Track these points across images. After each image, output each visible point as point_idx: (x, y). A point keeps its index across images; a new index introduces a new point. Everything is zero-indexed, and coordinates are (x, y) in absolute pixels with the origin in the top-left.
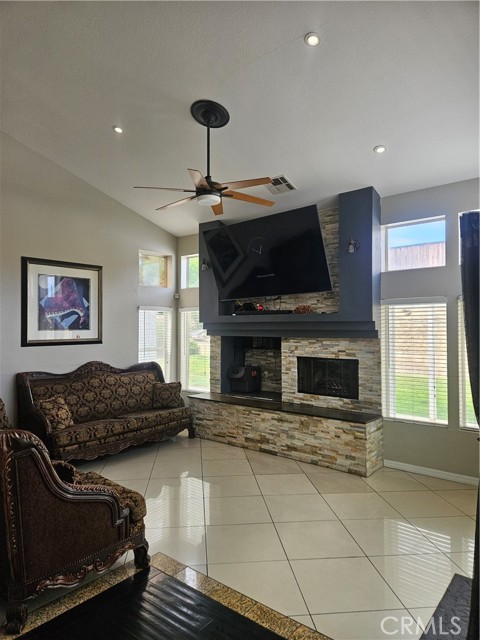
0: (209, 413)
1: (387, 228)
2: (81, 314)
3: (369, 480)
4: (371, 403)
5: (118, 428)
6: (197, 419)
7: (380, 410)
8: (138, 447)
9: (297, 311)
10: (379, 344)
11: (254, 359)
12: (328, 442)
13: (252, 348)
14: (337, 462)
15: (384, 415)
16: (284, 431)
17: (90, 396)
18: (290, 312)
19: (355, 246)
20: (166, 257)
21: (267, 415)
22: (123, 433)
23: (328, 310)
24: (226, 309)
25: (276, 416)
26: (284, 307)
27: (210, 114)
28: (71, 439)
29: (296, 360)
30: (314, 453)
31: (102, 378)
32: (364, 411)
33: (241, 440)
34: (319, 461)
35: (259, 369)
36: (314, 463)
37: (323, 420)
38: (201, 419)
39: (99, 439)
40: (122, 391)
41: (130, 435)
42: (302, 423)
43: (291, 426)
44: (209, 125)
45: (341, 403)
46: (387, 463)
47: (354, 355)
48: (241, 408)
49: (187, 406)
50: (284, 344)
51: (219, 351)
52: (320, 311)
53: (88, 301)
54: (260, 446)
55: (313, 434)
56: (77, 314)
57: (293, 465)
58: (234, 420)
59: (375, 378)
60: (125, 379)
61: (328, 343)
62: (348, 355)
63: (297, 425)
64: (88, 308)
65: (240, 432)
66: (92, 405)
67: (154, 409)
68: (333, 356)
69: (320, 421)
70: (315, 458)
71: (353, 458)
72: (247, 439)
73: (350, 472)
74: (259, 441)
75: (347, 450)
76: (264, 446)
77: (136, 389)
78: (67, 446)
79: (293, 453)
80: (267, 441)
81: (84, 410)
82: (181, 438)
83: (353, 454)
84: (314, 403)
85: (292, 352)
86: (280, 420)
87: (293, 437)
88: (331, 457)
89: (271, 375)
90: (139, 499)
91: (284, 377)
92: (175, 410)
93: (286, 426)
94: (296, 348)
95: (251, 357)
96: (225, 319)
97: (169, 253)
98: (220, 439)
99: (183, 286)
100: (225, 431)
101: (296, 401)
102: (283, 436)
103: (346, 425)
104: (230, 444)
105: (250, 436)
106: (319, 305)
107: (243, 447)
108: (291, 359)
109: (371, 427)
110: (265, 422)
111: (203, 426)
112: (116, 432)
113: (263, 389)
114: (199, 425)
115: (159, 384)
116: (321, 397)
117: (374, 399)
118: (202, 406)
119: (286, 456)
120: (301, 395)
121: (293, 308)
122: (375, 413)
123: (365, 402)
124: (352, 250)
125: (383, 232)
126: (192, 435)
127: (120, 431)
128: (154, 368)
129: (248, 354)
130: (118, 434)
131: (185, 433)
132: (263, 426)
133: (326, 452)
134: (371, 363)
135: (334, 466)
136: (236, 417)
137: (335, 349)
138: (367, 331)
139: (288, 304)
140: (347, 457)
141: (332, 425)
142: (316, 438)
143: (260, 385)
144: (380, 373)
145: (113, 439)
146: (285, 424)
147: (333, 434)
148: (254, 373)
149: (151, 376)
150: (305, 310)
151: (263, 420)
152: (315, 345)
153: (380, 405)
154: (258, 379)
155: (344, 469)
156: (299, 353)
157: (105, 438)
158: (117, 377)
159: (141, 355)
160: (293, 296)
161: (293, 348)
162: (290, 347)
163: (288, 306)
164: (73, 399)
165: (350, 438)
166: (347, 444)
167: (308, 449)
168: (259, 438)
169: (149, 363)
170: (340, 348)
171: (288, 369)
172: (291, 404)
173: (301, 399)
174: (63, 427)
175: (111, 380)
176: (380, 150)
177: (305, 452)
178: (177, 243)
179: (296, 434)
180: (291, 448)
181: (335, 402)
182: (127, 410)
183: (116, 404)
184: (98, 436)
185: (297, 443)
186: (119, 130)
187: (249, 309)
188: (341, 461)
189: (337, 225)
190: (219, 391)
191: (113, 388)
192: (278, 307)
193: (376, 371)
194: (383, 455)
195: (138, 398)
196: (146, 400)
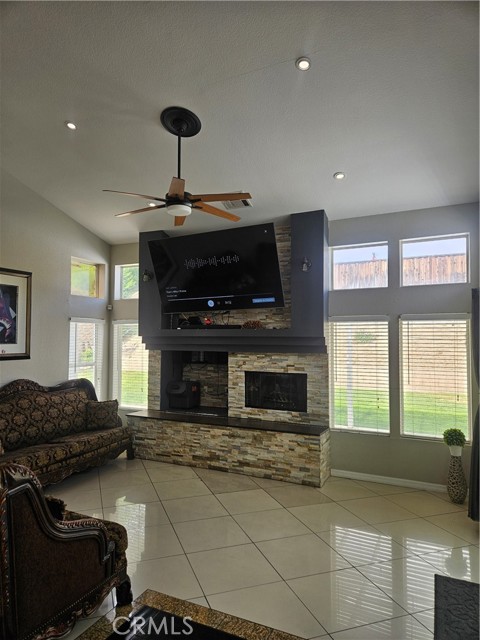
0: (152, 431)
1: (333, 249)
3: (322, 490)
4: (319, 416)
5: (60, 454)
6: (137, 438)
7: (328, 422)
8: (81, 473)
9: (247, 325)
10: (327, 359)
11: (193, 374)
12: (281, 455)
13: (191, 362)
14: (292, 475)
15: (331, 426)
16: (235, 447)
17: (20, 419)
18: (239, 327)
19: (308, 264)
20: (98, 266)
21: (217, 431)
22: (65, 459)
23: (278, 326)
24: (167, 325)
25: (227, 432)
26: (233, 321)
27: (181, 122)
29: (243, 374)
30: (268, 467)
31: (32, 398)
32: (312, 423)
33: (188, 458)
34: (272, 475)
35: (198, 384)
36: (267, 477)
37: (277, 435)
38: (141, 439)
39: (41, 468)
40: (54, 412)
41: (73, 460)
42: (255, 438)
43: (244, 441)
44: (180, 134)
45: (289, 416)
46: (335, 472)
47: (303, 369)
48: (188, 425)
49: (125, 425)
50: (231, 359)
51: (158, 365)
52: (271, 327)
54: (209, 464)
55: (267, 449)
57: (247, 481)
58: (179, 437)
59: (323, 391)
60: (56, 399)
61: (277, 357)
62: (296, 369)
63: (250, 441)
65: (187, 450)
66: (22, 429)
67: (87, 430)
68: (282, 371)
69: (274, 435)
70: (269, 472)
71: (307, 470)
72: (194, 457)
73: (304, 483)
74: (208, 459)
75: (301, 463)
76: (213, 463)
77: (68, 409)
79: (246, 469)
80: (218, 458)
81: (14, 436)
82: (121, 461)
83: (307, 466)
84: (262, 417)
85: (239, 366)
86: (232, 436)
87: (245, 453)
88: (285, 470)
89: (211, 390)
91: (230, 392)
92: (115, 430)
93: (238, 442)
94: (244, 363)
95: (189, 371)
96: (170, 332)
97: (102, 261)
98: (162, 458)
99: (117, 296)
100: (170, 450)
101: (244, 416)
102: (235, 452)
103: (300, 438)
104: (176, 463)
105: (198, 453)
106: (268, 321)
107: (191, 466)
108: (239, 374)
109: (323, 438)
110: (215, 438)
111: (145, 446)
112: (58, 459)
113: (202, 405)
114: (139, 445)
115: (93, 403)
116: (269, 411)
117: (322, 411)
118: (142, 424)
119: (237, 472)
120: (249, 409)
121: (241, 323)
122: (323, 424)
123: (313, 415)
124: (305, 269)
125: (330, 252)
126: (131, 456)
127: (63, 456)
128: (84, 385)
129: (186, 369)
130: (61, 461)
131: (124, 455)
132: (212, 442)
133: (280, 466)
134: (319, 377)
135: (288, 479)
136: (182, 435)
137: (284, 364)
138: (316, 346)
139: (237, 319)
140: (302, 469)
141: (286, 439)
142: (270, 452)
143: (199, 401)
144: (327, 386)
145: (55, 466)
146: (237, 440)
147: (287, 447)
148: (194, 389)
149: (83, 394)
150: (256, 325)
151: (213, 437)
152: (264, 360)
153: (328, 416)
154: (198, 395)
155: (297, 481)
156: (246, 367)
157: (47, 466)
158: (48, 397)
159: (71, 370)
160: (240, 311)
161: (241, 363)
162: (237, 362)
163: (236, 321)
165: (305, 450)
166: (301, 456)
167: (261, 463)
168: (208, 455)
169: (78, 381)
170: (289, 363)
171: (236, 384)
172: (239, 419)
173: (249, 413)
175: (41, 400)
176: (340, 176)
177: (258, 467)
178: (111, 251)
179: (249, 449)
180: (242, 464)
181: (283, 416)
183: (49, 427)
184: (40, 464)
185: (249, 458)
186: (72, 126)
187: (195, 323)
188: (294, 473)
189: (289, 244)
190: (158, 408)
191: (45, 410)
192: (226, 322)
193: (325, 385)
194: (331, 466)
195: (71, 419)
196: (79, 420)
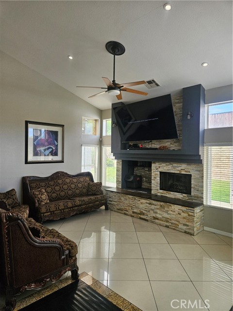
0: (115, 199)
1: (208, 106)
2: (54, 148)
3: (195, 238)
4: (198, 197)
5: (70, 205)
6: (109, 201)
7: (203, 201)
8: (80, 214)
9: (160, 148)
10: (203, 167)
11: (138, 171)
12: (174, 216)
13: (137, 166)
14: (179, 227)
15: (205, 203)
16: (152, 210)
17: (57, 188)
18: (156, 149)
19: (191, 116)
20: (96, 120)
21: (143, 201)
22: (72, 207)
23: (176, 148)
24: (124, 147)
25: (148, 202)
26: (154, 146)
27: (115, 48)
28: (47, 210)
29: (159, 173)
30: (167, 221)
31: (64, 180)
32: (194, 201)
33: (130, 212)
34: (170, 226)
35: (141, 177)
36: (167, 227)
37: (172, 205)
38: (111, 201)
39: (61, 210)
40: (73, 186)
41: (76, 208)
42: (161, 206)
43: (156, 207)
44: (115, 54)
45: (182, 196)
46: (206, 228)
47: (189, 172)
48: (131, 197)
49: (104, 194)
50: (153, 165)
51: (121, 167)
52: (172, 149)
53: (57, 142)
54: (140, 216)
55: (167, 212)
56: (52, 148)
57: (156, 227)
58: (127, 202)
59: (200, 184)
60: (75, 180)
61: (176, 165)
62: (186, 172)
63: (158, 207)
64: (57, 145)
65: (130, 208)
66: (58, 193)
67: (88, 195)
68: (178, 172)
69: (171, 206)
70: (168, 224)
71: (187, 226)
72: (133, 212)
73: (185, 232)
74: (139, 214)
75: (184, 221)
76: (142, 216)
77: (80, 185)
78: (45, 213)
79: (156, 221)
80: (143, 214)
81: (54, 195)
82: (102, 210)
83: (187, 224)
84: (168, 196)
85: (157, 169)
86: (150, 204)
87: (156, 213)
88: (176, 224)
89: (147, 180)
90: (74, 245)
91: (153, 182)
92: (98, 196)
93: (153, 207)
94: (159, 167)
95: (137, 170)
96: (124, 151)
97: (97, 118)
98: (120, 211)
99: (104, 134)
100: (123, 207)
101: (159, 194)
102: (152, 212)
103: (184, 208)
104: (125, 214)
105: (135, 211)
106: (172, 146)
107: (132, 216)
108: (157, 173)
109: (197, 210)
110: (142, 204)
111: (112, 205)
112: (69, 207)
113: (143, 187)
114: (110, 204)
115: (91, 183)
116: (171, 193)
117: (200, 195)
118: (112, 194)
119: (153, 222)
120: (161, 191)
121: (158, 147)
122: (199, 202)
123: (195, 197)
124: (189, 117)
125: (206, 108)
126: (107, 209)
127: (71, 206)
128: (89, 175)
129: (135, 169)
130: (70, 208)
131: (103, 207)
132: (141, 206)
133: (173, 222)
134: (198, 176)
135: (177, 229)
136: (128, 201)
137: (180, 169)
138: (196, 160)
139: (155, 145)
140: (184, 225)
141: (176, 208)
142: (168, 214)
143: (141, 185)
144: (203, 182)
145: (67, 210)
146: (153, 206)
147: (177, 212)
148: (138, 179)
149: (88, 179)
150: (164, 148)
151: (142, 203)
152: (169, 166)
153: (203, 198)
154: (140, 182)
155: (182, 231)
156: (161, 170)
157: (63, 209)
158: (71, 179)
159: (83, 168)
160: (158, 140)
161: (158, 167)
162: (156, 166)
163: (155, 146)
164: (49, 190)
165: (185, 215)
166: (184, 218)
167: (164, 219)
168: (139, 212)
169: (86, 172)
170: (182, 168)
171: (155, 178)
172: (156, 196)
173: (161, 193)
174: (44, 203)
175: (68, 180)
176: (205, 65)
177: (163, 221)
178: (101, 113)
179: (158, 211)
180: (155, 218)
181: (179, 196)
182: (75, 196)
183: (70, 192)
184: (60, 208)
185: (159, 216)
186: (71, 58)
187: (136, 147)
188: (181, 226)
189: (182, 104)
190: (121, 187)
191: (69, 185)
192: (150, 146)
193: (201, 181)
194: (203, 224)
195: (81, 190)
196: (85, 191)
